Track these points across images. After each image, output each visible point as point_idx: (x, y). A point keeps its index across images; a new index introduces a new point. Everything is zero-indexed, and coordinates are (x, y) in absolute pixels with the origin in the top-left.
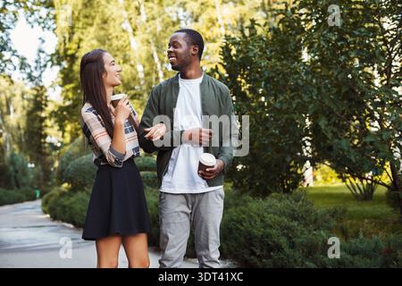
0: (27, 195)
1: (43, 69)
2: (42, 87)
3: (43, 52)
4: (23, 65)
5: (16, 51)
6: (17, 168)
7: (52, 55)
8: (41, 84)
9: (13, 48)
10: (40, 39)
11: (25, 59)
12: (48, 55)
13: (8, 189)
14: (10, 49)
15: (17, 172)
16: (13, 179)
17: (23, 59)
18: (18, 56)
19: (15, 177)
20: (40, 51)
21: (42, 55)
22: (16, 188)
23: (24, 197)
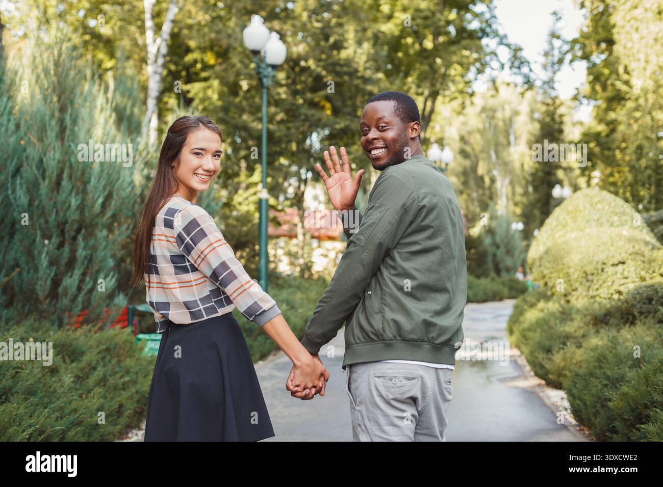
0: (511, 288)
1: (556, 67)
2: (554, 99)
3: (558, 37)
4: (517, 61)
5: (505, 36)
6: (498, 239)
7: (575, 41)
8: (553, 94)
9: (501, 32)
10: (555, 13)
11: (520, 49)
12: (566, 42)
13: (478, 277)
14: (496, 34)
15: (498, 247)
16: (490, 259)
17: (518, 49)
18: (508, 46)
19: (494, 255)
20: (554, 35)
21: (557, 43)
22: (493, 274)
23: (506, 291)
